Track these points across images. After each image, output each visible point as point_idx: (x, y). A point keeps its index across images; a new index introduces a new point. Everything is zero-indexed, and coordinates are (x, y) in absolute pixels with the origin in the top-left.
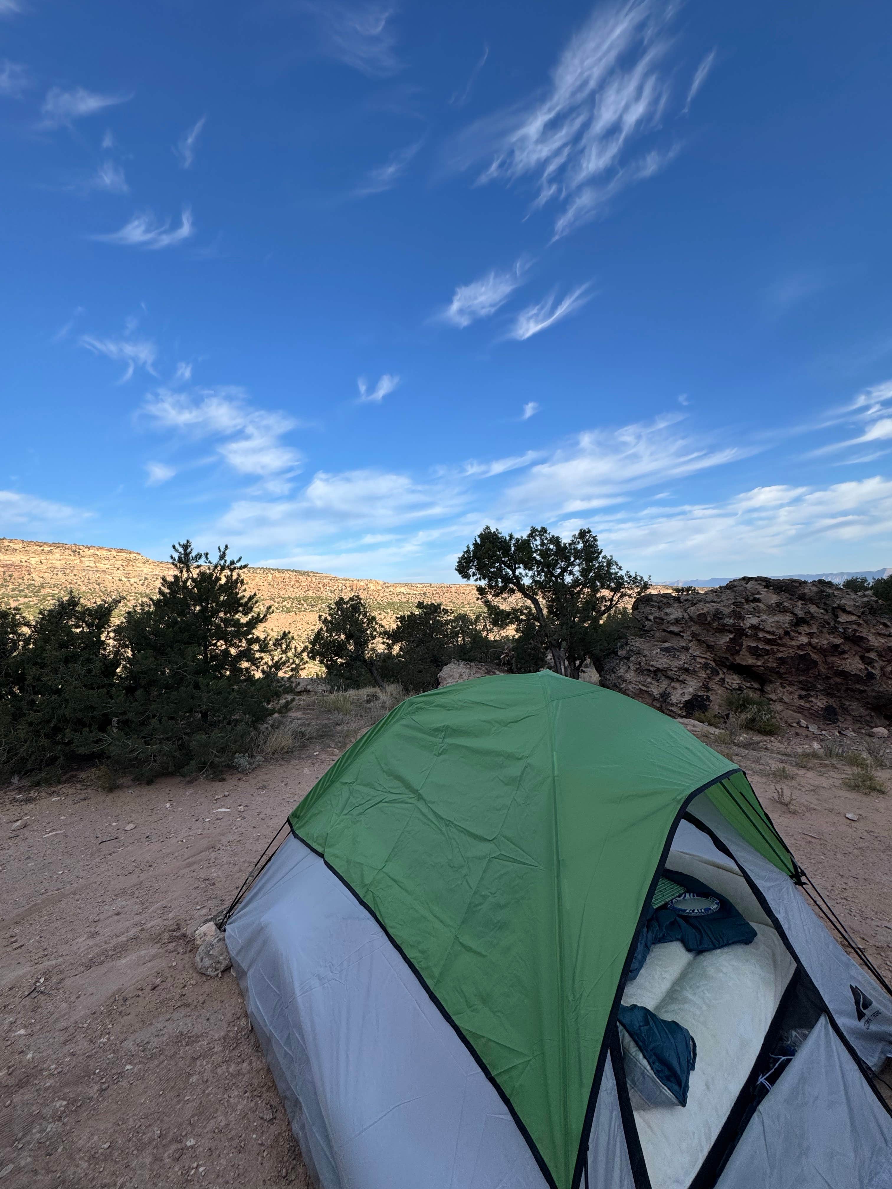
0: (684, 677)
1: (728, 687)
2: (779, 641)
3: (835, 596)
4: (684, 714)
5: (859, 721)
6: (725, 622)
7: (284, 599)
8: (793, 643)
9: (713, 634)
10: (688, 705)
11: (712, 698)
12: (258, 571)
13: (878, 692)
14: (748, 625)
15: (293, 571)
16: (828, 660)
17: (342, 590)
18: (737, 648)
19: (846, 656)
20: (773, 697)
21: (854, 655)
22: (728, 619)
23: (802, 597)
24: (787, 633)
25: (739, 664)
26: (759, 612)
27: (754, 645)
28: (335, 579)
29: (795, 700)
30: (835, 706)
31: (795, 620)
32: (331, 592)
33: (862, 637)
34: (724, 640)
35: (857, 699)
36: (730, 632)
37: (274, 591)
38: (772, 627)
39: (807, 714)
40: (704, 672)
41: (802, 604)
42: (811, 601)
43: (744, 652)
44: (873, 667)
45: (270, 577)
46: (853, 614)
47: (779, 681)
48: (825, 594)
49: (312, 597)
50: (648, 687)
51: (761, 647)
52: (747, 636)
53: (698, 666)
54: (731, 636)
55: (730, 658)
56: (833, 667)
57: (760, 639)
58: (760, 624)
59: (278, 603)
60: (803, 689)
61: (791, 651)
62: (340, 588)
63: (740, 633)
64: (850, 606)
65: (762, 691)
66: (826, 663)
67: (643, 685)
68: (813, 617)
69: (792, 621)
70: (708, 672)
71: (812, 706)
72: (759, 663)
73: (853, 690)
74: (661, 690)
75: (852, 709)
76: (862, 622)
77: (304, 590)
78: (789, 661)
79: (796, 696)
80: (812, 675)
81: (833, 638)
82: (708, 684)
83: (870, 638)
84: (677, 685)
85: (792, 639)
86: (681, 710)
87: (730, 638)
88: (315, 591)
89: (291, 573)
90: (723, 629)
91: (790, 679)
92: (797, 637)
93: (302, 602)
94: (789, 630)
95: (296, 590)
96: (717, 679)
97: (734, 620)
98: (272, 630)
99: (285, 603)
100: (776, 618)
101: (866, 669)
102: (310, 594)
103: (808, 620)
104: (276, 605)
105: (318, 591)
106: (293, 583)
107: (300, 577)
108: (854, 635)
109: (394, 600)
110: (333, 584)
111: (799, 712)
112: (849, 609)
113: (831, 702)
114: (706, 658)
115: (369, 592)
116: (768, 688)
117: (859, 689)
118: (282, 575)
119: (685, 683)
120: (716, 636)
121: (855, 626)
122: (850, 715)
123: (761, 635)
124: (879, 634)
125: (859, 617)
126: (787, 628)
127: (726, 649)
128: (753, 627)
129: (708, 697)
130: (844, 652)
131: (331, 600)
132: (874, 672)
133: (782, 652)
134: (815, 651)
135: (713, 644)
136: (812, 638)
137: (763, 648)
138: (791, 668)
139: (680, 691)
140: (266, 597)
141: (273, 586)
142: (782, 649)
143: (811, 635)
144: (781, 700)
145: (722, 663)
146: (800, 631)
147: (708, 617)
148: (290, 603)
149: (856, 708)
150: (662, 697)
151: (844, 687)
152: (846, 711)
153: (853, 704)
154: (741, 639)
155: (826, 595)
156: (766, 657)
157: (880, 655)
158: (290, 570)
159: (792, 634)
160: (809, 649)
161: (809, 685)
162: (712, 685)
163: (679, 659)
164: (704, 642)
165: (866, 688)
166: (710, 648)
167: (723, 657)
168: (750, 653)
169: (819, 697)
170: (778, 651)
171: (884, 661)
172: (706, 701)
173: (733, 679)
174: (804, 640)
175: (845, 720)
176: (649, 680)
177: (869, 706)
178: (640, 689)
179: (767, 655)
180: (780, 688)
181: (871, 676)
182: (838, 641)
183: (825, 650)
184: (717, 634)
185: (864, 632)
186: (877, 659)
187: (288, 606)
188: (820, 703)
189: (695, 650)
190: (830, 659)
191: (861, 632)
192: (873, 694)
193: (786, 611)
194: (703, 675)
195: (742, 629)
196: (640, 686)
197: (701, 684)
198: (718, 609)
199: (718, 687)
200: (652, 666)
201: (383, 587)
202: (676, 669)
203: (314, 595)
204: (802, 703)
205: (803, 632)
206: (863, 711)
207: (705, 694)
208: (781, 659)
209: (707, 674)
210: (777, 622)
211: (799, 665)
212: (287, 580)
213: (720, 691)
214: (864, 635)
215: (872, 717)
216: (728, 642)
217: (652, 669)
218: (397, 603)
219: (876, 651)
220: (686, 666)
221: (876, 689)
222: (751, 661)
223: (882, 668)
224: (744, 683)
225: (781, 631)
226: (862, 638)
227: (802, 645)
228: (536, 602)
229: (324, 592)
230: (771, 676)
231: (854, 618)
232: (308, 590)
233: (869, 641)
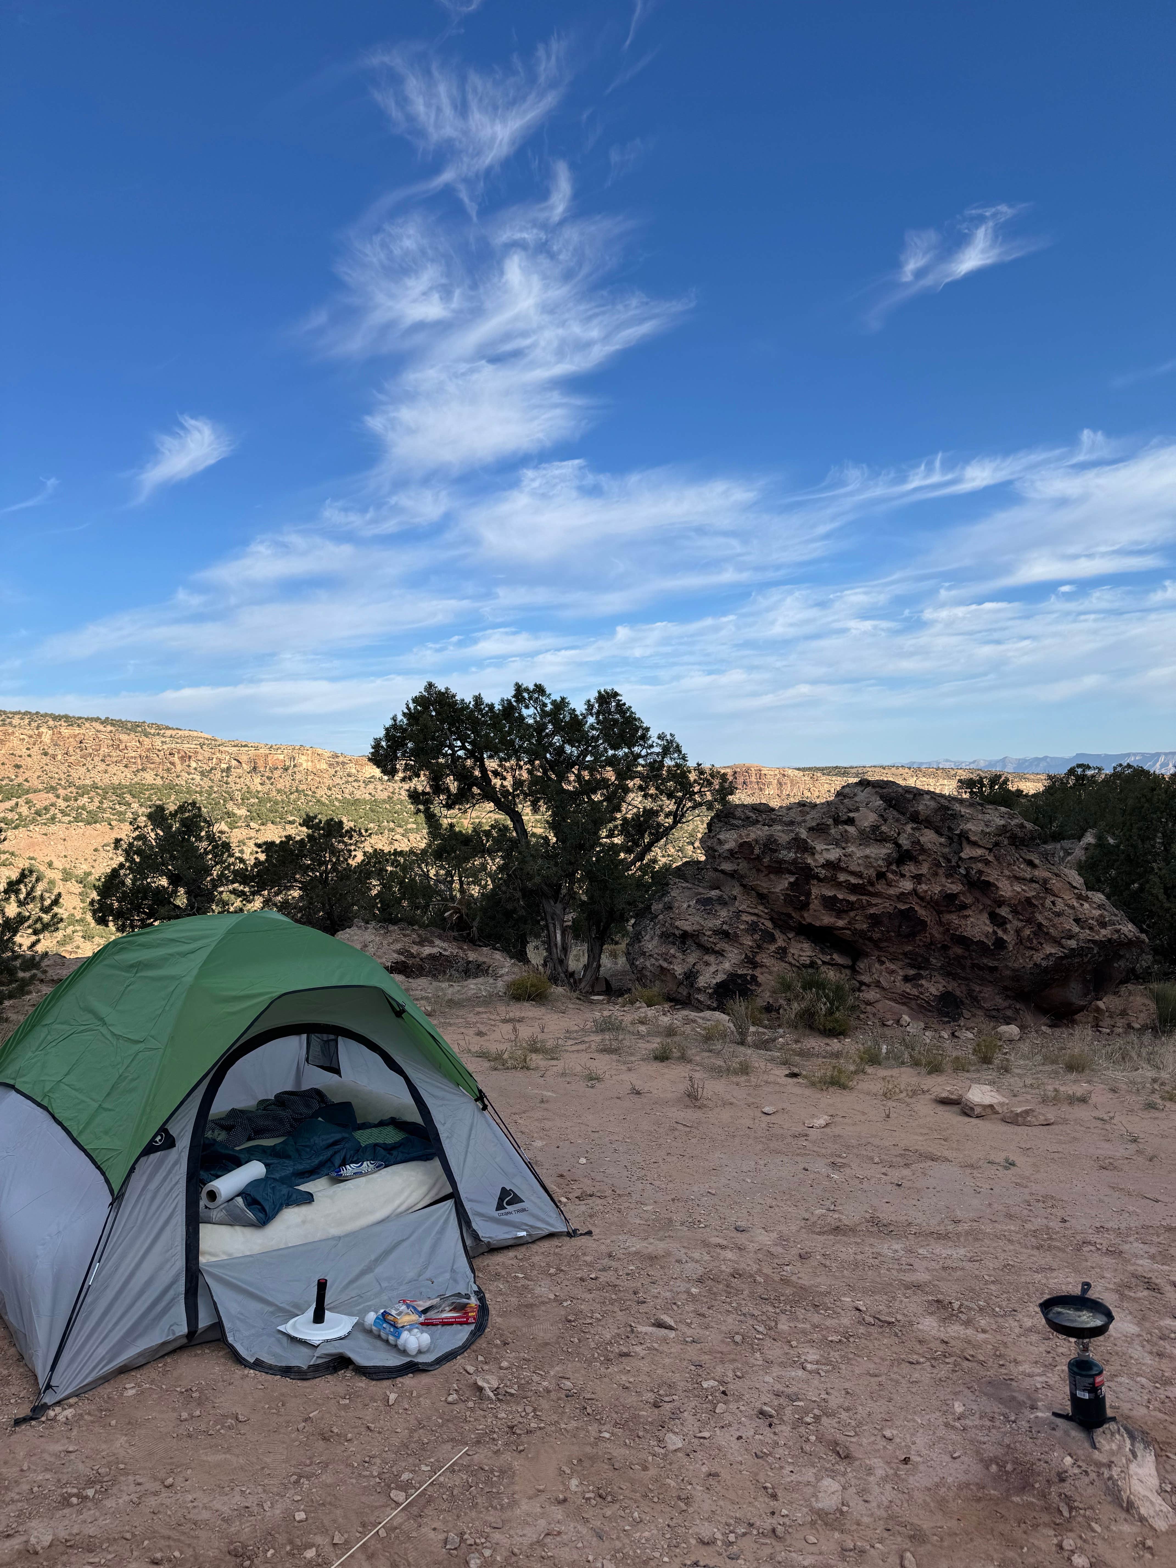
0: (722, 945)
1: (793, 962)
2: (870, 889)
3: (962, 816)
4: (715, 1005)
5: (994, 1017)
6: (781, 856)
7: (83, 791)
8: (892, 891)
9: (766, 875)
10: (721, 990)
11: (761, 979)
12: (16, 721)
13: (1013, 970)
14: (822, 861)
15: (106, 722)
16: (942, 919)
17: (229, 769)
18: (802, 898)
19: (966, 913)
20: (866, 979)
21: (981, 911)
22: (784, 852)
23: (915, 818)
24: (881, 875)
25: (810, 924)
26: (847, 842)
27: (830, 893)
28: (214, 744)
29: (898, 984)
30: (958, 993)
31: (895, 855)
32: (202, 774)
33: (988, 882)
34: (781, 885)
35: (991, 982)
36: (791, 873)
37: (58, 771)
38: (859, 864)
39: (915, 1007)
40: (749, 938)
41: (913, 829)
42: (928, 823)
43: (815, 904)
44: (1005, 931)
45: (47, 736)
46: (980, 846)
47: (876, 953)
48: (950, 812)
49: (152, 787)
50: (670, 963)
51: (840, 896)
52: (820, 880)
53: (742, 927)
54: (792, 880)
55: (793, 914)
56: (948, 930)
57: (840, 883)
58: (840, 860)
59: (66, 799)
60: (912, 966)
61: (887, 905)
62: (224, 766)
63: (806, 874)
64: (975, 833)
65: (853, 969)
66: (940, 923)
67: (665, 960)
68: (923, 850)
69: (889, 855)
70: (757, 937)
71: (922, 993)
72: (841, 923)
73: (981, 968)
74: (686, 967)
75: (983, 998)
76: (990, 858)
77: (134, 768)
78: (886, 921)
79: (900, 978)
80: (921, 944)
81: (952, 883)
82: (754, 957)
83: (1000, 885)
84: (711, 958)
85: (889, 884)
86: (710, 998)
87: (790, 883)
88: (160, 771)
89: (101, 728)
90: (778, 869)
91: (891, 950)
92: (897, 881)
93: (128, 797)
94: (884, 870)
95: (113, 769)
96: (773, 948)
97: (795, 853)
98: (50, 865)
99: (85, 800)
100: (868, 851)
101: (995, 932)
102: (149, 777)
103: (915, 853)
104: (61, 804)
105: (168, 770)
106: (104, 750)
107: (124, 737)
108: (979, 879)
109: (358, 795)
110: (207, 755)
111: (904, 1004)
112: (973, 838)
113: (952, 986)
114: (755, 914)
115: (298, 777)
116: (861, 965)
117: (986, 965)
118: (77, 731)
119: (723, 955)
120: (770, 880)
121: (980, 866)
122: (981, 1008)
123: (842, 877)
124: (1017, 879)
125: (990, 850)
126: (881, 867)
127: (785, 900)
128: (829, 865)
129: (754, 978)
130: (964, 907)
131: (200, 793)
132: (1005, 938)
133: (876, 905)
134: (924, 904)
135: (765, 891)
136: (920, 884)
137: (844, 900)
138: (888, 932)
139: (712, 969)
140: (36, 783)
141: (54, 757)
142: (874, 901)
143: (918, 878)
144: (878, 984)
145: (782, 922)
146: (903, 872)
147: (757, 847)
148: (96, 800)
149: (990, 996)
150: (686, 979)
151: (968, 963)
152: (975, 1000)
153: (986, 989)
154: (808, 884)
155: (952, 815)
156: (852, 914)
157: (1015, 912)
158: (97, 719)
159: (890, 876)
160: (914, 900)
161: (920, 959)
162: (764, 958)
163: (716, 916)
164: (753, 889)
165: (996, 963)
166: (762, 898)
167: (782, 913)
168: (825, 907)
169: (933, 979)
170: (870, 905)
171: (1022, 921)
172: (750, 983)
173: (802, 950)
174: (907, 885)
175: (974, 1016)
176: (672, 951)
177: (1009, 993)
178: (661, 966)
179: (852, 910)
180: (877, 965)
181: (1000, 944)
182: (955, 888)
183: (937, 903)
184: (772, 876)
185: (992, 875)
186: (1010, 917)
187: (92, 807)
188: (933, 987)
189: (743, 904)
190: (947, 917)
191: (989, 875)
192: (1008, 972)
193: (885, 840)
194: (748, 941)
195: (808, 867)
196: (661, 962)
197: (743, 956)
198: (772, 835)
199: (773, 961)
200: (677, 928)
201: (331, 765)
202: (710, 933)
203: (159, 782)
204: (908, 988)
205: (908, 874)
206: (1000, 1001)
207: (750, 972)
208: (872, 916)
209: (755, 941)
210: (867, 857)
211: (900, 926)
212: (89, 743)
213: (778, 967)
214: (991, 879)
215: (1017, 1011)
216: (787, 889)
217: (677, 932)
218: (365, 802)
219: (1009, 905)
220: (725, 927)
221: (1010, 964)
222: (827, 919)
223: (1018, 932)
224: (821, 956)
225: (872, 872)
226: (988, 884)
227: (902, 894)
228: (517, 818)
229: (184, 774)
230: (865, 945)
231: (979, 852)
232: (144, 769)
233: (997, 888)
